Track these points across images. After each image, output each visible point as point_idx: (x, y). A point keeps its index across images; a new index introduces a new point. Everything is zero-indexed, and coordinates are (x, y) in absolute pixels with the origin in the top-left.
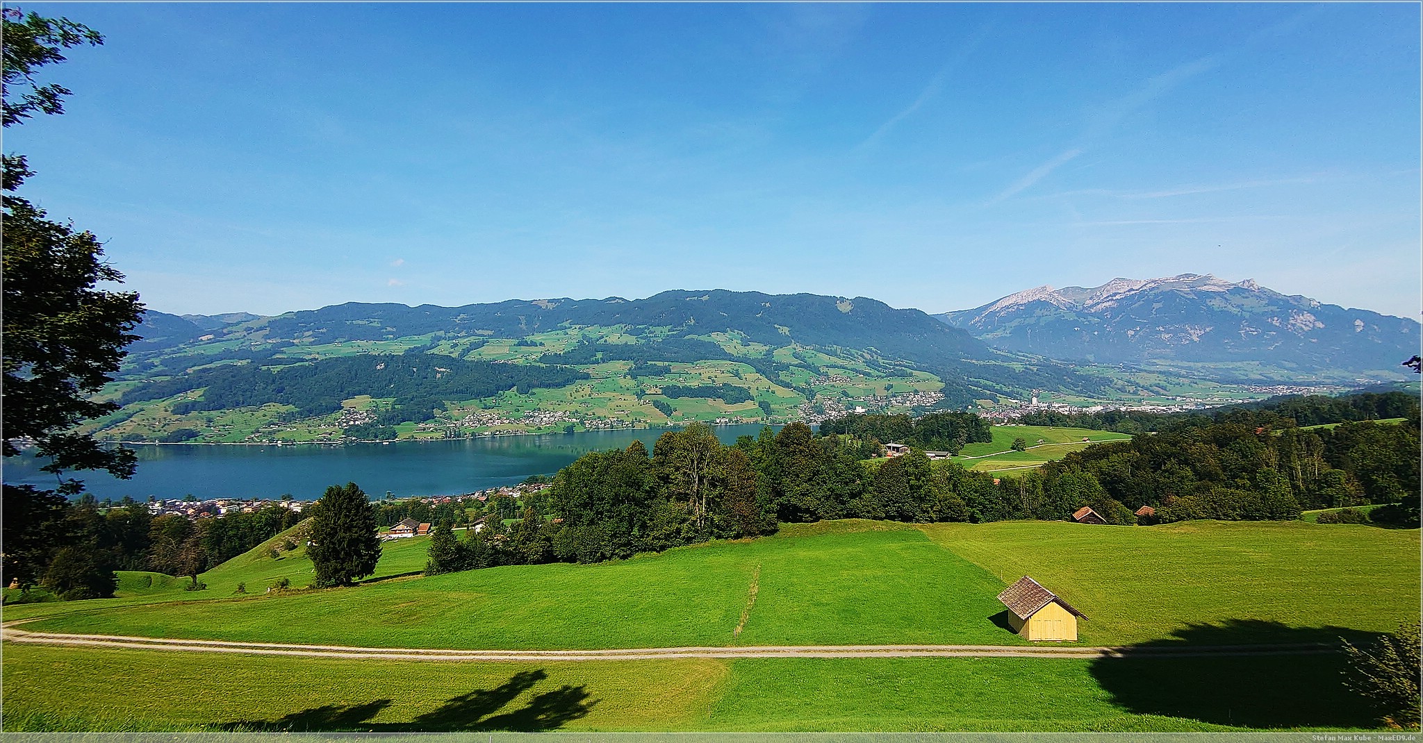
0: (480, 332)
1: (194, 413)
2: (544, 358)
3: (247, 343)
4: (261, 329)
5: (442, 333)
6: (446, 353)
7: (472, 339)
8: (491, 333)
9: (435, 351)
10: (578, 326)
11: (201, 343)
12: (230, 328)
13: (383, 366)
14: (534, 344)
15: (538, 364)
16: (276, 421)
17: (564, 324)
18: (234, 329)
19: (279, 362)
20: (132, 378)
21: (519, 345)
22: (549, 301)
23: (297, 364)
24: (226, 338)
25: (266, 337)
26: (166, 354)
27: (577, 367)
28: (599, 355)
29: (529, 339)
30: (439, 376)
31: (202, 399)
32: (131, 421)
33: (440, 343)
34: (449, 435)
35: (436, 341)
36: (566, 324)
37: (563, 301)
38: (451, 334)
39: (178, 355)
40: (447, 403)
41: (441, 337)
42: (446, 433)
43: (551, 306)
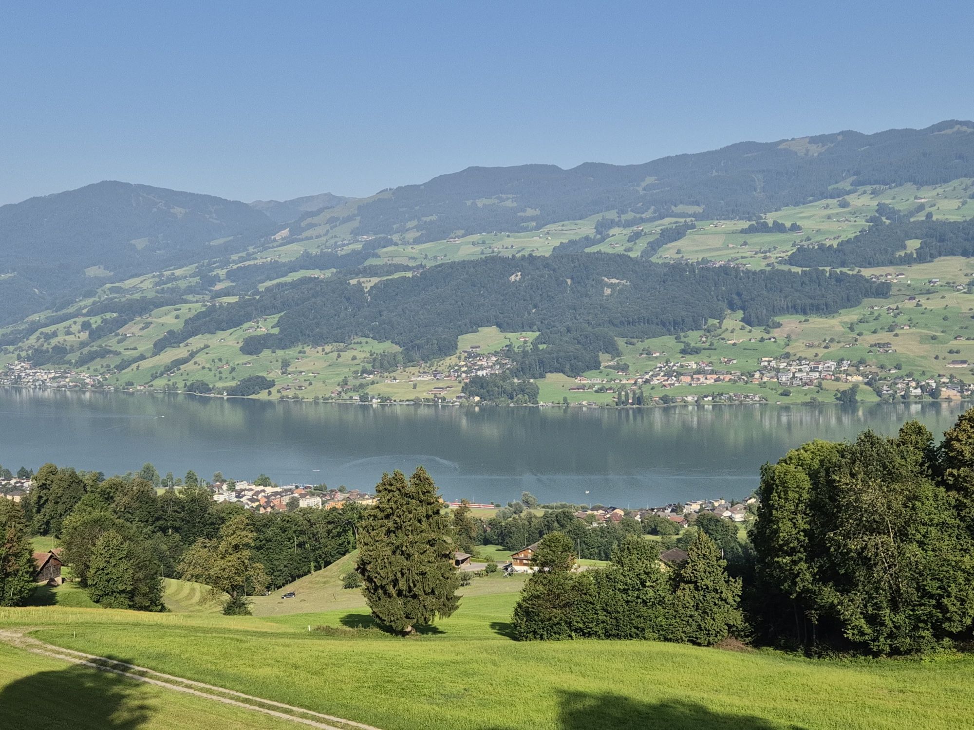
0: (680, 208)
1: (266, 353)
2: (801, 256)
3: (332, 241)
4: (349, 219)
5: (612, 215)
6: (619, 249)
7: (667, 222)
8: (699, 209)
9: (604, 248)
10: (869, 188)
11: (275, 244)
12: (309, 220)
13: (519, 277)
14: (779, 228)
15: (785, 268)
16: (369, 367)
17: (841, 185)
18: (315, 220)
19: (371, 272)
20: (194, 299)
21: (751, 230)
22: (814, 140)
23: (396, 276)
24: (304, 235)
25: (356, 233)
26: (234, 262)
27: (867, 272)
28: (913, 245)
29: (770, 218)
30: (608, 291)
31: (276, 331)
32: (195, 363)
33: (612, 232)
34: (623, 398)
35: (603, 228)
36: (846, 185)
37: (840, 138)
38: (630, 216)
39: (247, 263)
40: (621, 342)
41: (612, 221)
42: (620, 394)
43: (815, 150)
